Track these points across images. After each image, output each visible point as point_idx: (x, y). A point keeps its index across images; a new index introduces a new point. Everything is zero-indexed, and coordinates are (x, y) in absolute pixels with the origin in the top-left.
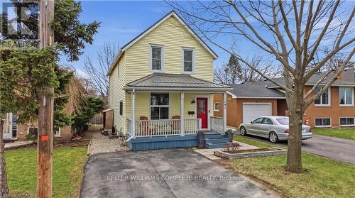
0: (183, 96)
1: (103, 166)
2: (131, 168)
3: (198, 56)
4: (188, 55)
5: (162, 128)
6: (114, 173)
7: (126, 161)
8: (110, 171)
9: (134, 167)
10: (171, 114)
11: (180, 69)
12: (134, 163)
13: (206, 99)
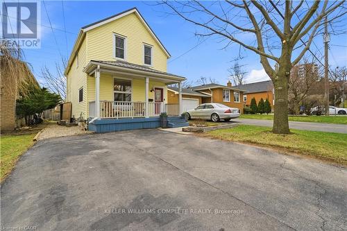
0: (147, 81)
1: (57, 150)
2: (102, 148)
3: (156, 53)
4: (148, 50)
5: (126, 112)
6: (75, 157)
7: (91, 141)
8: (68, 155)
9: (105, 147)
10: (133, 100)
11: (140, 61)
12: (104, 143)
13: (162, 90)
